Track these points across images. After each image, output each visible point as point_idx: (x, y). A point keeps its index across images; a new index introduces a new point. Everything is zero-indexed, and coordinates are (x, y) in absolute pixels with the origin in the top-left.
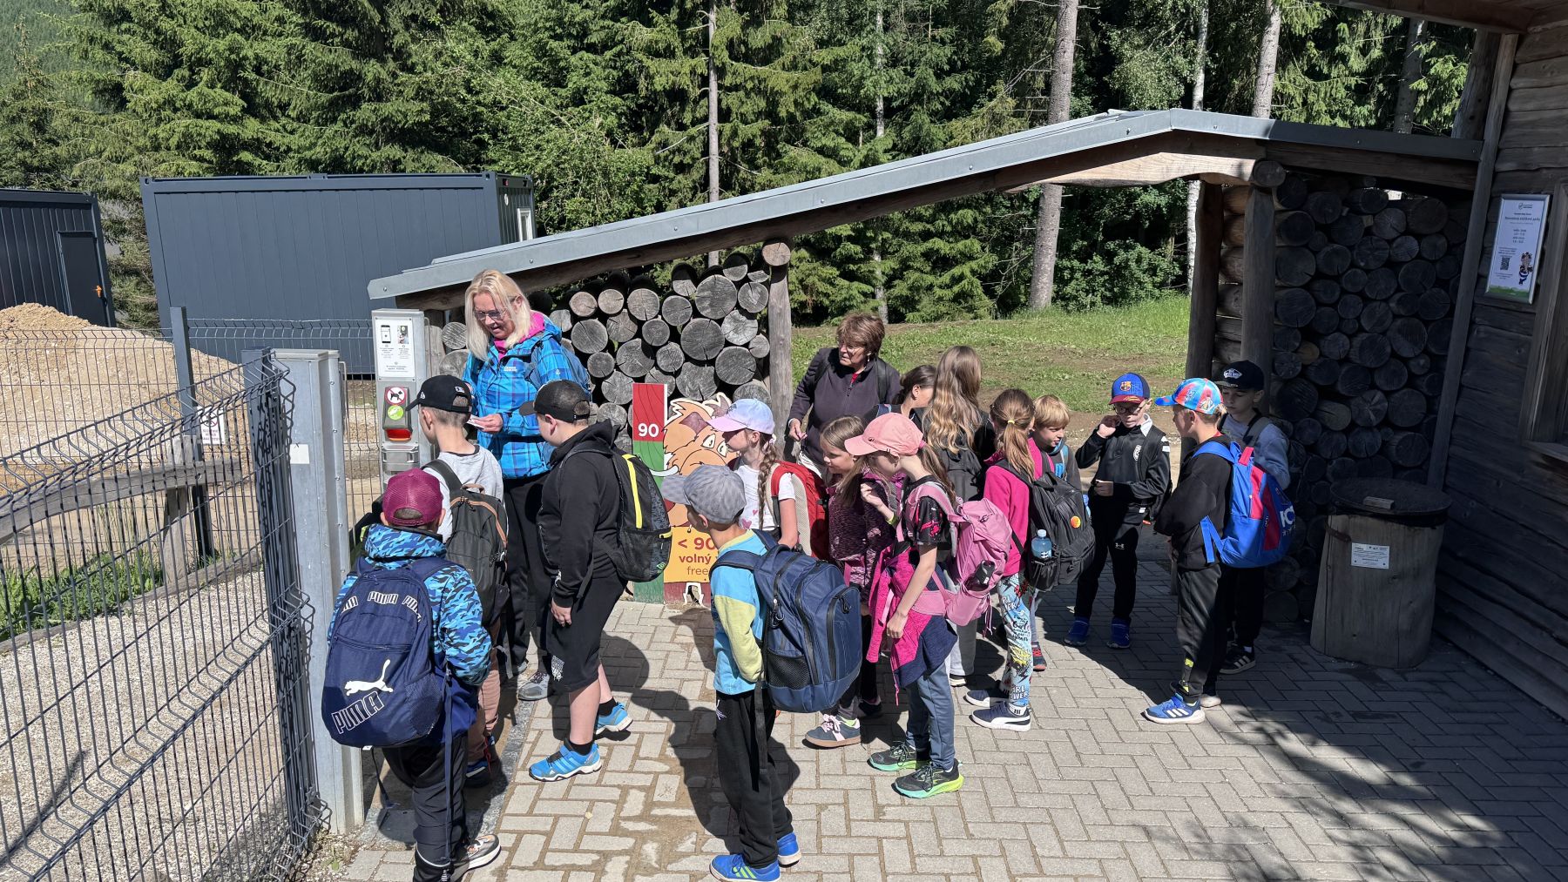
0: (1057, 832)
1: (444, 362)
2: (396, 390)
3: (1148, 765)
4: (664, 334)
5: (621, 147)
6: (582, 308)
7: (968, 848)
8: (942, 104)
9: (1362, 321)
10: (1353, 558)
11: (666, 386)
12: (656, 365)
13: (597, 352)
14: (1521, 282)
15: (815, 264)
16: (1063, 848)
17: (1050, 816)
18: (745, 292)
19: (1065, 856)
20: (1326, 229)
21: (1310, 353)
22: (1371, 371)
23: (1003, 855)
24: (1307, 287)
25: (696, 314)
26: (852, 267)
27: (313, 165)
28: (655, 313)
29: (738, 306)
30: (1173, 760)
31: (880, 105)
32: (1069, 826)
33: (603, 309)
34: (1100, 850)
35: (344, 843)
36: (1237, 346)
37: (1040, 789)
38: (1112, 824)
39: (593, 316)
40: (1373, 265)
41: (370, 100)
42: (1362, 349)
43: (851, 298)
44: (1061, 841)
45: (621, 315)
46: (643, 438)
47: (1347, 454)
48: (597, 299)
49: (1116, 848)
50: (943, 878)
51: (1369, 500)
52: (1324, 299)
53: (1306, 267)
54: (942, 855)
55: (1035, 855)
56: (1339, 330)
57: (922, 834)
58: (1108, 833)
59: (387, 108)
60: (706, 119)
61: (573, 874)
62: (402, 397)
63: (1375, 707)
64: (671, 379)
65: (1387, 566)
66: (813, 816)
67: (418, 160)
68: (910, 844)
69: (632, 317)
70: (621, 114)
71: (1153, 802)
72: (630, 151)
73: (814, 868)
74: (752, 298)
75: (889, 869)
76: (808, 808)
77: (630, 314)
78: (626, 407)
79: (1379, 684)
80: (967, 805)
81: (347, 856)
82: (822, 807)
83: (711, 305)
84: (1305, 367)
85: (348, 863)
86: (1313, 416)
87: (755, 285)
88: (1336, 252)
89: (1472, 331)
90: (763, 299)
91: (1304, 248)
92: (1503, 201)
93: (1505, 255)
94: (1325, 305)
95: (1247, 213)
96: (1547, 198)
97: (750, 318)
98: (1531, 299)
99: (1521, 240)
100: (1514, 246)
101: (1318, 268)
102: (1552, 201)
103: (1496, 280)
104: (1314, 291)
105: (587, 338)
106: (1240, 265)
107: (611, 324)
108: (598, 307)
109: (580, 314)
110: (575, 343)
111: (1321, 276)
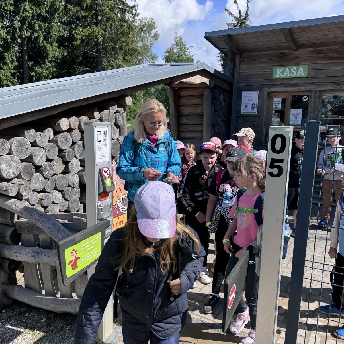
6: (65, 126)
13: (68, 148)
14: (252, 110)
18: (118, 117)
29: (115, 123)
33: (72, 126)
45: (76, 129)
69: (80, 130)
74: (120, 119)
87: (121, 114)
89: (236, 123)
90: (123, 120)
91: (213, 104)
92: (243, 93)
93: (246, 105)
94: (216, 118)
95: (205, 94)
96: (258, 91)
97: (117, 128)
98: (256, 114)
99: (251, 101)
100: (249, 102)
101: (215, 108)
102: (260, 92)
103: (243, 110)
104: (214, 115)
105: (64, 142)
106: (188, 110)
107: (73, 134)
108: (70, 126)
109: (64, 129)
110: (60, 145)
111: (215, 111)
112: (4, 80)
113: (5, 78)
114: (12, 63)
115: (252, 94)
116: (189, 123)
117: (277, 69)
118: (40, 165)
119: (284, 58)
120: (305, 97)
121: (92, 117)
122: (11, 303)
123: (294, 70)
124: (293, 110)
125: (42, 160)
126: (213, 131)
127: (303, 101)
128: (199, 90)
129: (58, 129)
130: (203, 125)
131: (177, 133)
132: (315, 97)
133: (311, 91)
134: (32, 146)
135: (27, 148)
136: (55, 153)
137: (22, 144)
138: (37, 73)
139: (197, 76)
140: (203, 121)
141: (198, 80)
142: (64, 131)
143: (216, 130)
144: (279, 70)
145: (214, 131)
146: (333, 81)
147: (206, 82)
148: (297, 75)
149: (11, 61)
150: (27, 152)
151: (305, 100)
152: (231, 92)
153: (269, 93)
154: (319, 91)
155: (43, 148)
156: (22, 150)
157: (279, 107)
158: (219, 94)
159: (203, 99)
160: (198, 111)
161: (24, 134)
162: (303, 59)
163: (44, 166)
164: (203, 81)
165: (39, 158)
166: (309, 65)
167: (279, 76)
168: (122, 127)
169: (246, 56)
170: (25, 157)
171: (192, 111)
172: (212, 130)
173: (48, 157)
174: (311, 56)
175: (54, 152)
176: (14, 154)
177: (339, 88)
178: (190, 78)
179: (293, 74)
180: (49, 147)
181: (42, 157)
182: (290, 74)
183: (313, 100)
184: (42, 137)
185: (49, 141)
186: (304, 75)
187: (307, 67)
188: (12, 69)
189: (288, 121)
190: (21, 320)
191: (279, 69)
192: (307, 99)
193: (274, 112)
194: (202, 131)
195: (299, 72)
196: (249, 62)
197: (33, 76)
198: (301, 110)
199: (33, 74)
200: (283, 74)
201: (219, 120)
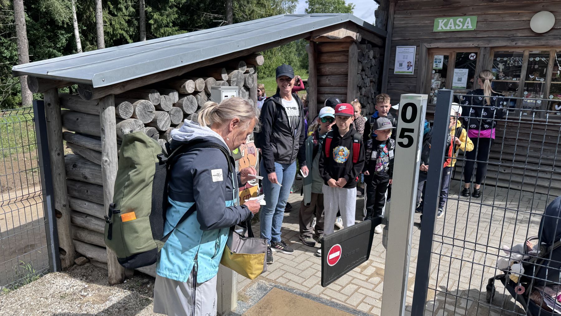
6: (190, 88)
13: (194, 113)
14: (408, 69)
18: (248, 78)
20: (363, 56)
24: (360, 73)
29: (244, 85)
39: (193, 93)
40: (369, 67)
45: (202, 92)
48: (195, 83)
53: (360, 67)
69: (206, 93)
74: (250, 81)
87: (251, 75)
89: (388, 84)
90: (253, 81)
91: (360, 61)
92: (397, 48)
93: (401, 63)
94: (363, 79)
95: (350, 51)
96: (416, 47)
97: (246, 91)
98: (413, 74)
99: (407, 58)
100: (404, 60)
101: (363, 68)
102: (418, 47)
103: (397, 70)
104: (361, 75)
105: (190, 106)
106: (330, 69)
107: (199, 97)
108: (196, 88)
109: (189, 92)
110: (184, 109)
111: (363, 70)
112: (117, 28)
113: (119, 27)
114: (127, 8)
115: (408, 50)
116: (331, 84)
117: (439, 20)
118: (164, 130)
119: (448, 6)
120: (473, 54)
121: (219, 79)
122: (132, 274)
123: (460, 21)
124: (456, 70)
125: (167, 124)
126: (359, 94)
127: (470, 59)
128: (344, 45)
129: (182, 91)
130: (347, 86)
131: (316, 96)
132: (484, 55)
133: (480, 48)
134: (157, 110)
135: (151, 112)
136: (180, 118)
137: (146, 107)
138: (156, 21)
139: (341, 29)
140: (347, 82)
141: (342, 33)
142: (189, 94)
143: (363, 93)
144: (442, 22)
145: (361, 94)
146: (507, 36)
147: (352, 36)
148: (464, 28)
149: (125, 7)
150: (151, 116)
151: (472, 58)
152: (383, 47)
153: (429, 49)
154: (490, 47)
155: (168, 112)
156: (145, 113)
157: (441, 66)
158: (367, 50)
159: (348, 56)
160: (342, 70)
161: (148, 97)
162: (471, 8)
163: (168, 132)
164: (348, 35)
165: (163, 123)
166: (478, 15)
167: (441, 29)
168: (251, 90)
169: (402, 4)
170: (149, 122)
171: (335, 70)
172: (357, 92)
173: (173, 122)
174: (481, 4)
175: (178, 117)
176: (138, 118)
177: (514, 44)
178: (333, 32)
179: (458, 27)
180: (174, 110)
181: (166, 122)
182: (455, 27)
183: (481, 58)
184: (167, 100)
185: (174, 105)
186: (472, 27)
187: (475, 18)
188: (126, 16)
189: (451, 83)
190: (143, 291)
191: (442, 20)
192: (475, 57)
193: (434, 72)
194: (346, 94)
195: (466, 25)
196: (406, 11)
197: (151, 24)
198: (466, 71)
199: (151, 22)
200: (446, 27)
201: (367, 81)
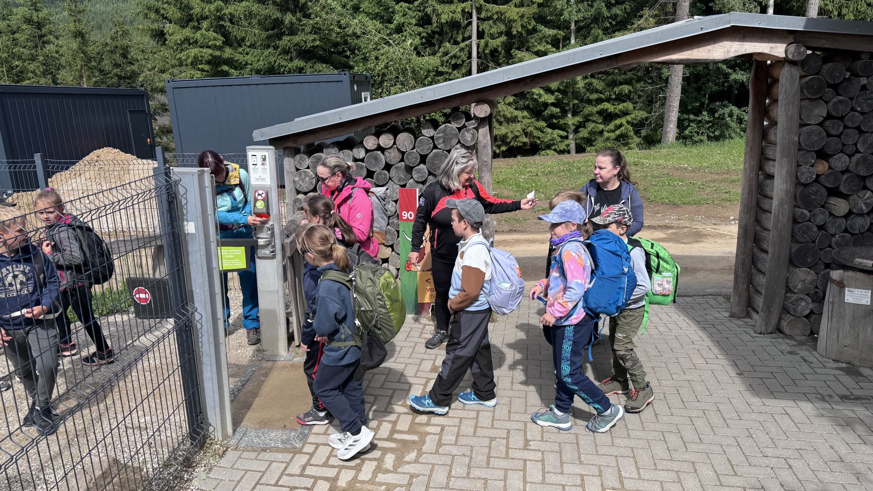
0: (636, 463)
1: (295, 176)
2: (260, 192)
3: (700, 424)
4: (417, 159)
5: (423, 56)
6: (370, 145)
7: (579, 470)
8: (611, 23)
9: (858, 146)
10: (847, 297)
11: (417, 190)
12: (412, 178)
13: (379, 170)
15: (532, 120)
16: (639, 473)
17: (633, 452)
18: (463, 133)
19: (640, 478)
20: (835, 88)
21: (822, 167)
22: (864, 178)
23: (600, 475)
24: (821, 124)
25: (435, 147)
26: (554, 121)
27: (258, 72)
28: (411, 147)
29: (459, 142)
30: (716, 420)
31: (573, 26)
32: (644, 459)
33: (382, 145)
34: (662, 476)
35: (221, 445)
36: (774, 163)
37: (629, 435)
38: (672, 460)
39: (377, 149)
40: (866, 109)
41: (288, 35)
42: (857, 164)
43: (553, 139)
44: (638, 469)
45: (392, 149)
46: (405, 220)
47: (846, 231)
48: (378, 138)
49: (673, 475)
50: (561, 487)
51: (857, 260)
52: (833, 132)
53: (821, 111)
54: (562, 473)
55: (620, 476)
56: (842, 152)
57: (552, 460)
58: (669, 465)
59: (296, 39)
60: (470, 37)
61: (343, 471)
62: (263, 195)
63: (858, 393)
64: (421, 186)
65: (869, 303)
66: (487, 444)
67: (313, 67)
68: (543, 465)
69: (398, 150)
70: (423, 37)
71: (701, 447)
72: (426, 58)
73: (483, 476)
74: (468, 137)
75: (528, 480)
76: (485, 439)
77: (397, 148)
78: (396, 202)
79: (861, 378)
80: (582, 443)
81: (221, 453)
82: (492, 439)
83: (444, 142)
84: (818, 176)
85: (221, 457)
86: (823, 207)
87: (469, 129)
88: (841, 102)
90: (474, 137)
105: (373, 162)
107: (387, 153)
108: (379, 144)
109: (369, 148)
110: (367, 165)
142: (374, 150)
161: (325, 151)
175: (360, 172)
184: (345, 155)
185: (359, 160)
